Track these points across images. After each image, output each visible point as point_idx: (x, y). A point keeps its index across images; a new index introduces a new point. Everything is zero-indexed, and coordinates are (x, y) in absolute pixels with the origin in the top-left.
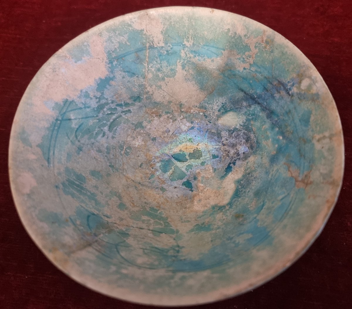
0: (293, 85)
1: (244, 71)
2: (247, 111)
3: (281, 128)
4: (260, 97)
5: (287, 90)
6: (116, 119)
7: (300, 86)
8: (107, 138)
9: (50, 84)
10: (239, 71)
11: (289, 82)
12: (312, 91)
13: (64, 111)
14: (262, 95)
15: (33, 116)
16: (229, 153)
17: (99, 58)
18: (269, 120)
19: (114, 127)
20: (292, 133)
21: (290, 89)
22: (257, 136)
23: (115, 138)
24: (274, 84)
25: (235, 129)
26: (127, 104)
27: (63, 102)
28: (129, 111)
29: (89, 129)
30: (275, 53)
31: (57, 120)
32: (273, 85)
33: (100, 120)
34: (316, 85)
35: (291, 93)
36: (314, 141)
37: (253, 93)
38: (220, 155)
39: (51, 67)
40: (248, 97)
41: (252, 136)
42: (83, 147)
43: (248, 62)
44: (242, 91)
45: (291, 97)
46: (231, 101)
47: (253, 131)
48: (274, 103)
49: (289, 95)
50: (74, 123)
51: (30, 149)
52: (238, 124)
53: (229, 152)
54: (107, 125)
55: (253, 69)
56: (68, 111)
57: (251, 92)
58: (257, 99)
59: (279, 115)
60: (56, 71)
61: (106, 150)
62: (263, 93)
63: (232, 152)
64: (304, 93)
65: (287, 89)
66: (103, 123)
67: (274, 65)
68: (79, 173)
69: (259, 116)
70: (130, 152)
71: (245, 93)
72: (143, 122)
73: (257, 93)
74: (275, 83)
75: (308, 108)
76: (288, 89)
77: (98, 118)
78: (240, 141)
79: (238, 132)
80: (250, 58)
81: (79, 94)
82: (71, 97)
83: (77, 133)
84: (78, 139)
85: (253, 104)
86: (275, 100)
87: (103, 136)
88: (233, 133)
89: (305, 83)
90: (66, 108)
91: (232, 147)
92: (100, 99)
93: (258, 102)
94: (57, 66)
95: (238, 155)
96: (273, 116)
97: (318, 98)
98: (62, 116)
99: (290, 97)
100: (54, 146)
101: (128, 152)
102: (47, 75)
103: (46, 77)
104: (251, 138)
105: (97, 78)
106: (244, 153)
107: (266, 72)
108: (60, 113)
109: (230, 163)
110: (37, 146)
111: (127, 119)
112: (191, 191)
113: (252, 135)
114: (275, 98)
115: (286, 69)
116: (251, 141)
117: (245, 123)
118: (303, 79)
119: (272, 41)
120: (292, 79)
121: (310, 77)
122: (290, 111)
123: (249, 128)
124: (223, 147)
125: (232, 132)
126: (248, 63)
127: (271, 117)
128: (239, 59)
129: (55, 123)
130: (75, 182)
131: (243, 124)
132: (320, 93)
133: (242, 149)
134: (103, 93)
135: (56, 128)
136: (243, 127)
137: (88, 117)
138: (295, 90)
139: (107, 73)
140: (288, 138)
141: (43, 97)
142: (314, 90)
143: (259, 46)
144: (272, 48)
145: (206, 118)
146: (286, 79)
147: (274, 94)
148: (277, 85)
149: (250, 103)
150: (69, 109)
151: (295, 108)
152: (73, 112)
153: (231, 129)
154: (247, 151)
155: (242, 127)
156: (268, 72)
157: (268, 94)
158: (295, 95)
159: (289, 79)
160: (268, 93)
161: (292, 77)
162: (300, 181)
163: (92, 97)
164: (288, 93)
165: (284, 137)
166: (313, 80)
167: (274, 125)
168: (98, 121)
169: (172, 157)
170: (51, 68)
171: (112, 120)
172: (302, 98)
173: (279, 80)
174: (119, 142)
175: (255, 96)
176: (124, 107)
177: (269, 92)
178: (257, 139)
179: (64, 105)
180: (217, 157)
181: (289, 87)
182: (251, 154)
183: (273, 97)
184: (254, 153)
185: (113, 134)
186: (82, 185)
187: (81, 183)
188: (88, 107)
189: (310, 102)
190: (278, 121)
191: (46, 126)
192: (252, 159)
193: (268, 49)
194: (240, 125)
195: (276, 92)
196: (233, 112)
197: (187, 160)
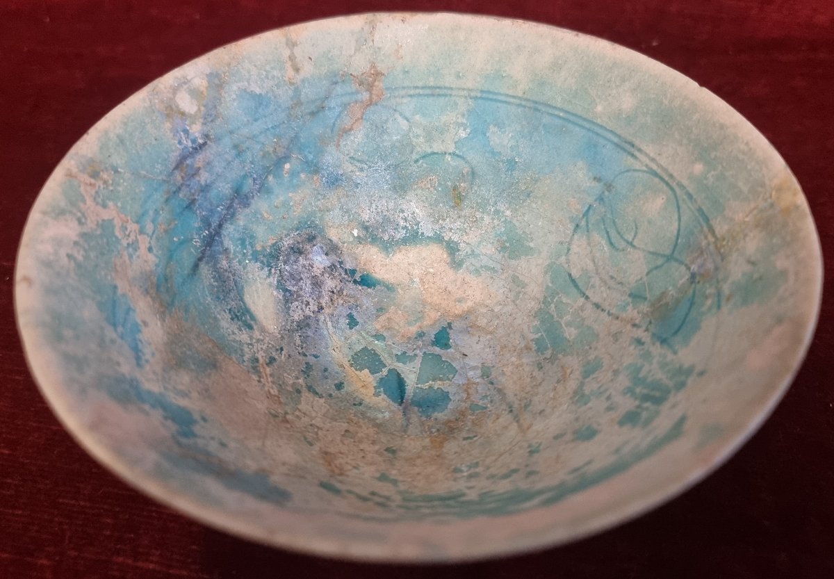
0: (186, 132)
1: (155, 251)
2: (237, 259)
3: (268, 168)
4: (206, 223)
5: (196, 149)
7: (191, 116)
10: (157, 265)
11: (180, 143)
12: (202, 89)
14: (204, 216)
16: (335, 291)
18: (253, 201)
20: (279, 137)
21: (194, 141)
22: (285, 232)
24: (181, 182)
25: (281, 286)
30: (119, 162)
32: (182, 185)
34: (192, 79)
35: (201, 138)
36: (298, 78)
37: (200, 238)
38: (345, 312)
40: (209, 252)
41: (287, 242)
43: (136, 237)
44: (196, 266)
45: (210, 139)
46: (222, 297)
47: (276, 242)
48: (219, 187)
49: (205, 144)
52: (268, 280)
53: (333, 292)
55: (149, 228)
57: (198, 244)
58: (211, 230)
59: (243, 173)
62: (198, 212)
63: (330, 284)
64: (204, 106)
65: (193, 148)
67: (143, 172)
69: (245, 228)
71: (200, 259)
73: (200, 228)
74: (178, 176)
75: (234, 100)
76: (194, 146)
78: (304, 269)
79: (285, 277)
80: (126, 229)
85: (222, 243)
86: (213, 183)
88: (290, 291)
89: (186, 103)
91: (320, 287)
93: (217, 228)
95: (332, 267)
96: (245, 189)
97: (218, 76)
99: (208, 142)
104: (294, 244)
106: (327, 254)
107: (155, 196)
109: (355, 282)
112: (452, 325)
113: (285, 243)
114: (208, 181)
115: (154, 142)
116: (298, 243)
117: (262, 262)
118: (177, 106)
119: (91, 162)
120: (175, 131)
121: (175, 90)
122: (236, 147)
123: (271, 252)
124: (327, 311)
125: (288, 294)
126: (138, 237)
127: (246, 197)
128: (131, 256)
131: (266, 269)
132: (208, 71)
133: (320, 261)
136: (272, 267)
138: (196, 130)
140: (288, 149)
142: (200, 83)
143: (101, 197)
144: (107, 165)
145: (275, 359)
146: (174, 147)
147: (201, 186)
148: (183, 174)
149: (221, 249)
151: (231, 132)
153: (281, 297)
154: (322, 248)
155: (273, 270)
156: (156, 190)
157: (200, 201)
158: (206, 129)
159: (173, 141)
160: (198, 200)
161: (171, 132)
162: (371, 94)
164: (202, 146)
165: (286, 158)
166: (180, 85)
167: (263, 189)
169: (402, 402)
172: (214, 112)
173: (174, 165)
175: (205, 234)
177: (197, 197)
178: (292, 230)
180: (350, 316)
181: (190, 144)
182: (324, 237)
183: (205, 189)
184: (322, 231)
189: (223, 94)
190: (255, 176)
192: (333, 234)
193: (108, 176)
194: (269, 276)
195: (197, 178)
196: (243, 295)
197: (390, 371)
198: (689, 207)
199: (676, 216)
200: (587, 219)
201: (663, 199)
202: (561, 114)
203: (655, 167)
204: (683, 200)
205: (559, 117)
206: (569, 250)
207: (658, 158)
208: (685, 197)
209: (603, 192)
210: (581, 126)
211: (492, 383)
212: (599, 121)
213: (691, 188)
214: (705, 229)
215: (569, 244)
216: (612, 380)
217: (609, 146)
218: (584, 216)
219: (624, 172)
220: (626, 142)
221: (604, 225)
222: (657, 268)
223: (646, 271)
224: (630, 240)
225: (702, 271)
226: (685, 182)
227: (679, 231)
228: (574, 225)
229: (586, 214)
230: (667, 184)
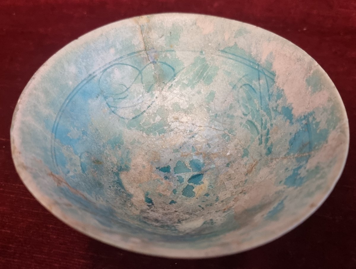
6: (257, 129)
8: (242, 118)
9: (287, 57)
13: (266, 73)
15: (260, 41)
17: (309, 103)
19: (250, 126)
23: (241, 126)
26: (267, 140)
27: (273, 71)
28: (261, 143)
29: (251, 99)
31: (258, 65)
33: (258, 111)
39: (302, 57)
42: (236, 90)
50: (256, 83)
51: (234, 36)
54: (253, 119)
56: (266, 77)
60: (298, 61)
61: (231, 114)
66: (255, 115)
68: (213, 80)
70: (225, 140)
72: (248, 157)
77: (260, 109)
81: (280, 88)
82: (277, 79)
83: (248, 86)
84: (243, 86)
87: (244, 114)
90: (269, 75)
92: (276, 111)
94: (302, 62)
98: (262, 71)
100: (236, 61)
101: (225, 138)
102: (295, 54)
103: (293, 53)
105: (293, 106)
108: (264, 68)
109: (153, 205)
110: (236, 43)
111: (254, 141)
112: (157, 167)
129: (255, 63)
130: (205, 73)
134: (280, 113)
135: (252, 64)
137: (261, 99)
139: (296, 116)
141: (276, 51)
150: (268, 78)
152: (266, 82)
163: (278, 102)
168: (258, 109)
169: (202, 174)
170: (300, 57)
171: (256, 123)
174: (236, 129)
176: (265, 137)
179: (271, 73)
180: (170, 204)
185: (244, 124)
186: (202, 78)
187: (204, 78)
188: (269, 99)
191: (252, 54)
197: (189, 182)
198: (125, 60)
199: (126, 66)
200: (111, 106)
201: (116, 70)
202: (68, 101)
203: (103, 69)
204: (121, 61)
205: (69, 102)
206: (122, 118)
207: (100, 66)
208: (120, 60)
209: (104, 95)
210: (75, 94)
211: (181, 148)
212: (75, 86)
213: (118, 56)
214: (137, 54)
215: (120, 117)
216: (184, 96)
217: (87, 85)
218: (110, 108)
219: (99, 83)
220: (88, 77)
221: (116, 99)
222: (142, 79)
223: (141, 83)
224: (126, 89)
225: (153, 58)
226: (115, 58)
227: (132, 66)
228: (112, 113)
229: (109, 106)
230: (112, 66)
